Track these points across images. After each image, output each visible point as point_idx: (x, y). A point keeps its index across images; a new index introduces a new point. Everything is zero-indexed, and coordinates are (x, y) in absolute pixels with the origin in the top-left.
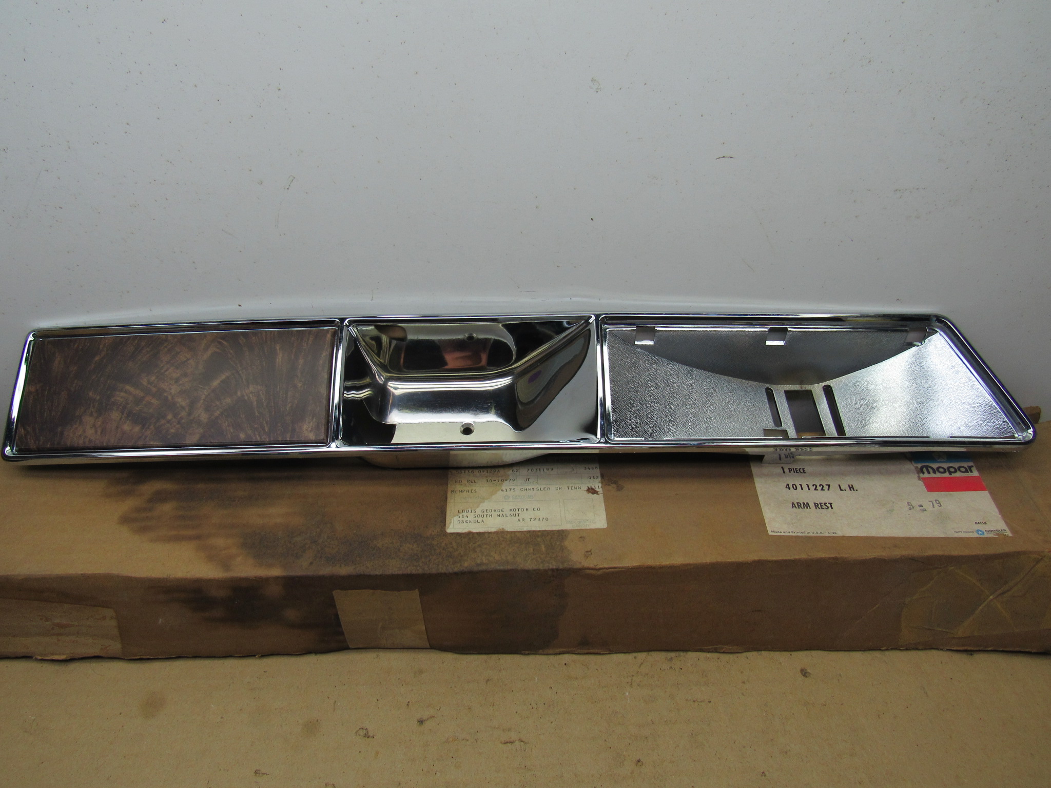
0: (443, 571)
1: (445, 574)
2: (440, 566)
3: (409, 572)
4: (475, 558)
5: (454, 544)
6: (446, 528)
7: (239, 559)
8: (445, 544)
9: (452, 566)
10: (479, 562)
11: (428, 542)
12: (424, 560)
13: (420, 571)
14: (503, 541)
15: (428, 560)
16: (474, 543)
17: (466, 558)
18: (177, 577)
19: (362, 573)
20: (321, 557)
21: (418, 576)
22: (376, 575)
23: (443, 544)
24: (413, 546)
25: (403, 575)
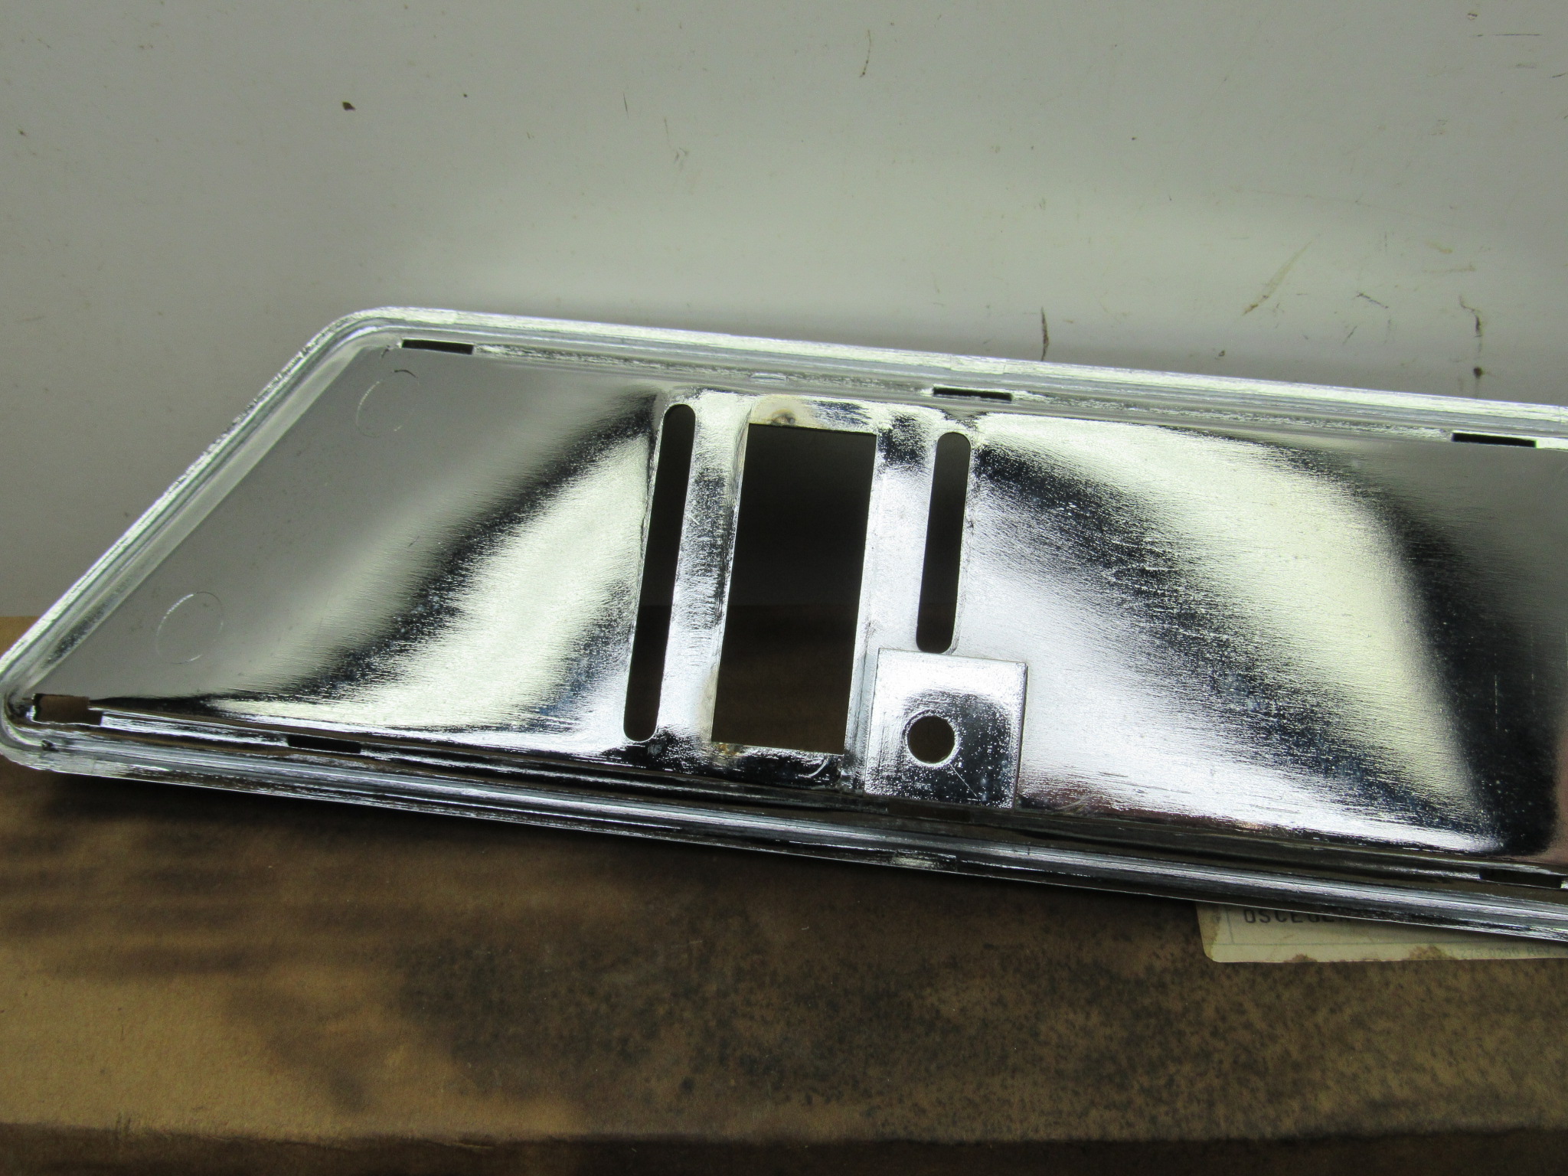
0: (1234, 1134)
1: (1244, 1142)
2: (1221, 1111)
3: (1095, 1134)
4: (1355, 1077)
5: (1254, 1015)
6: (1205, 941)
7: (395, 1058)
8: (1217, 1010)
9: (1271, 1112)
10: (1376, 1093)
11: (1147, 1001)
12: (1145, 1081)
13: (1142, 1130)
14: (1448, 1000)
15: (1162, 1082)
16: (1332, 1011)
17: (1317, 1075)
18: (157, 1126)
19: (902, 1133)
20: (722, 1060)
21: (1132, 1146)
22: (961, 1144)
23: (1209, 1012)
24: (1088, 1016)
25: (1070, 1145)
